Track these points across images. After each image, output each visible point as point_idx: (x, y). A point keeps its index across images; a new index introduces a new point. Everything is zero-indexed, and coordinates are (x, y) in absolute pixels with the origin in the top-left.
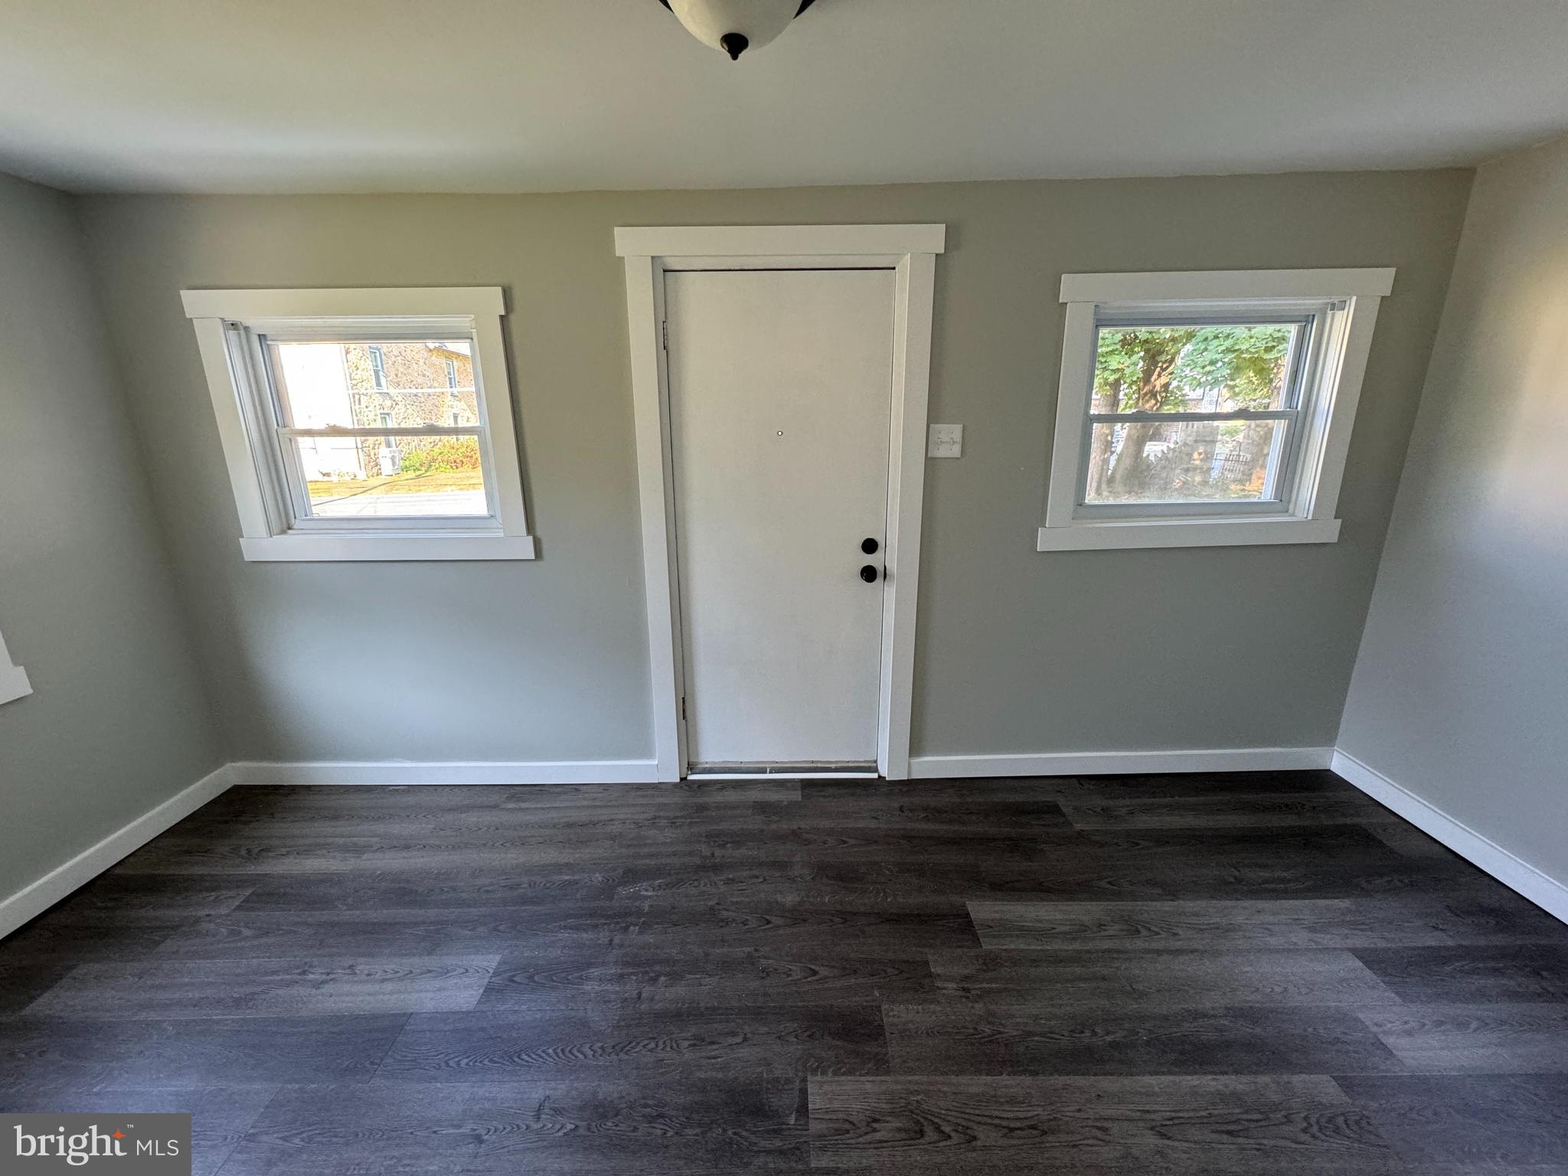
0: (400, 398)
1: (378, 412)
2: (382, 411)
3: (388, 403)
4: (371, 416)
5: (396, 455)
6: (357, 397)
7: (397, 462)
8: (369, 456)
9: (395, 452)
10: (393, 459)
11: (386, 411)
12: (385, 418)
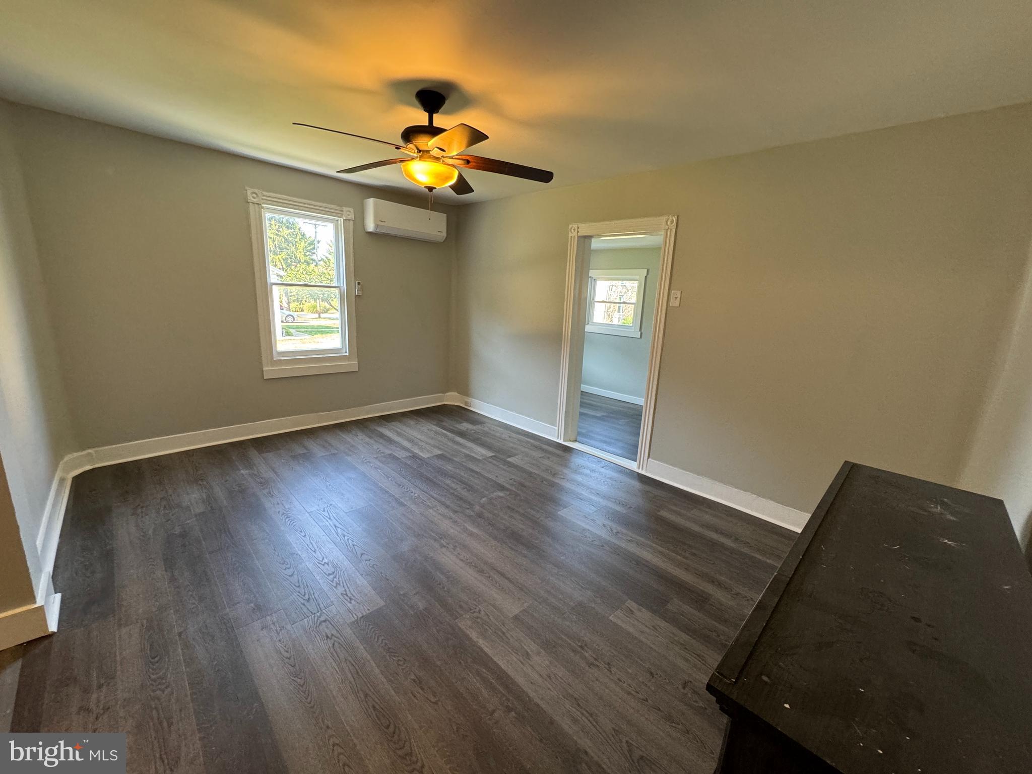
0: (630, 288)
1: (619, 294)
2: (620, 294)
3: (624, 290)
4: (615, 297)
5: (621, 317)
6: (611, 287)
7: (621, 320)
8: (609, 316)
9: (621, 315)
10: (619, 318)
11: (622, 294)
12: (621, 298)
